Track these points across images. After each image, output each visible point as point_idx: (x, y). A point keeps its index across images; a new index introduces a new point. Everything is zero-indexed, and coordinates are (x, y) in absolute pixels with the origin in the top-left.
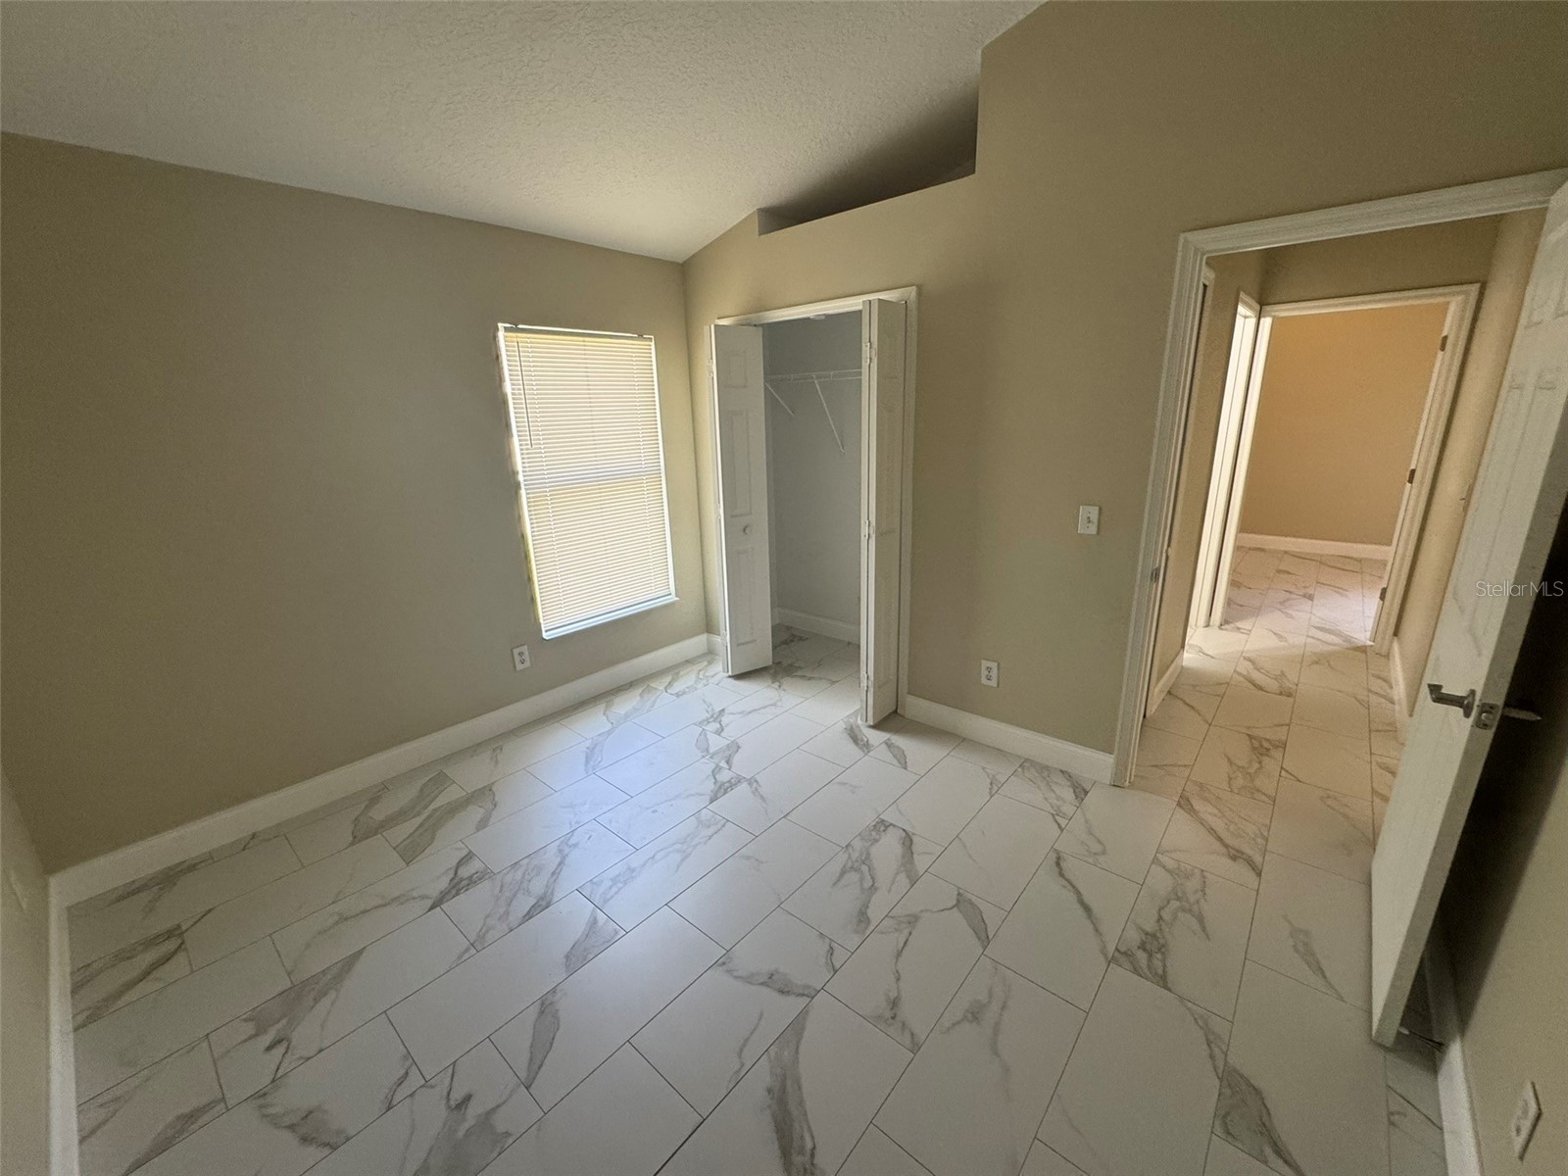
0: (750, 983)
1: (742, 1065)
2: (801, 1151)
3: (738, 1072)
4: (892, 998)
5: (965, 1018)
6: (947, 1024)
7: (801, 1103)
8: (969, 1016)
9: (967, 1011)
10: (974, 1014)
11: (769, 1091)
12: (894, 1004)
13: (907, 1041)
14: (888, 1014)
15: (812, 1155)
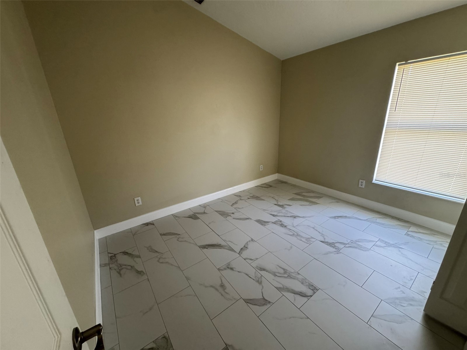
0: (246, 244)
1: (227, 241)
2: (208, 247)
3: (226, 241)
4: (233, 269)
5: (222, 283)
6: (222, 279)
7: (216, 248)
8: (223, 284)
9: (224, 285)
10: (222, 286)
11: (220, 244)
12: (232, 269)
13: (221, 268)
14: (229, 267)
15: (207, 248)
